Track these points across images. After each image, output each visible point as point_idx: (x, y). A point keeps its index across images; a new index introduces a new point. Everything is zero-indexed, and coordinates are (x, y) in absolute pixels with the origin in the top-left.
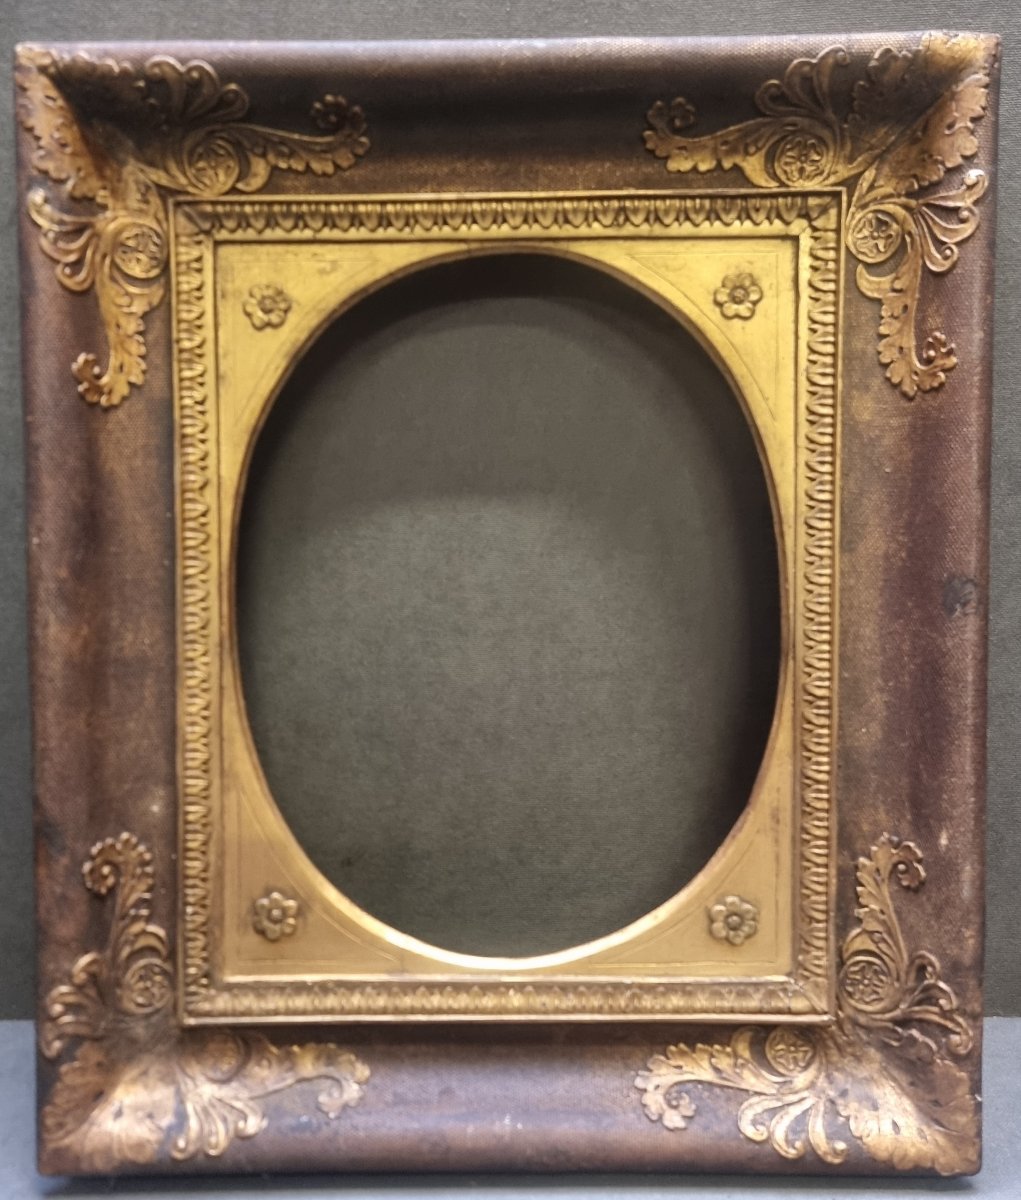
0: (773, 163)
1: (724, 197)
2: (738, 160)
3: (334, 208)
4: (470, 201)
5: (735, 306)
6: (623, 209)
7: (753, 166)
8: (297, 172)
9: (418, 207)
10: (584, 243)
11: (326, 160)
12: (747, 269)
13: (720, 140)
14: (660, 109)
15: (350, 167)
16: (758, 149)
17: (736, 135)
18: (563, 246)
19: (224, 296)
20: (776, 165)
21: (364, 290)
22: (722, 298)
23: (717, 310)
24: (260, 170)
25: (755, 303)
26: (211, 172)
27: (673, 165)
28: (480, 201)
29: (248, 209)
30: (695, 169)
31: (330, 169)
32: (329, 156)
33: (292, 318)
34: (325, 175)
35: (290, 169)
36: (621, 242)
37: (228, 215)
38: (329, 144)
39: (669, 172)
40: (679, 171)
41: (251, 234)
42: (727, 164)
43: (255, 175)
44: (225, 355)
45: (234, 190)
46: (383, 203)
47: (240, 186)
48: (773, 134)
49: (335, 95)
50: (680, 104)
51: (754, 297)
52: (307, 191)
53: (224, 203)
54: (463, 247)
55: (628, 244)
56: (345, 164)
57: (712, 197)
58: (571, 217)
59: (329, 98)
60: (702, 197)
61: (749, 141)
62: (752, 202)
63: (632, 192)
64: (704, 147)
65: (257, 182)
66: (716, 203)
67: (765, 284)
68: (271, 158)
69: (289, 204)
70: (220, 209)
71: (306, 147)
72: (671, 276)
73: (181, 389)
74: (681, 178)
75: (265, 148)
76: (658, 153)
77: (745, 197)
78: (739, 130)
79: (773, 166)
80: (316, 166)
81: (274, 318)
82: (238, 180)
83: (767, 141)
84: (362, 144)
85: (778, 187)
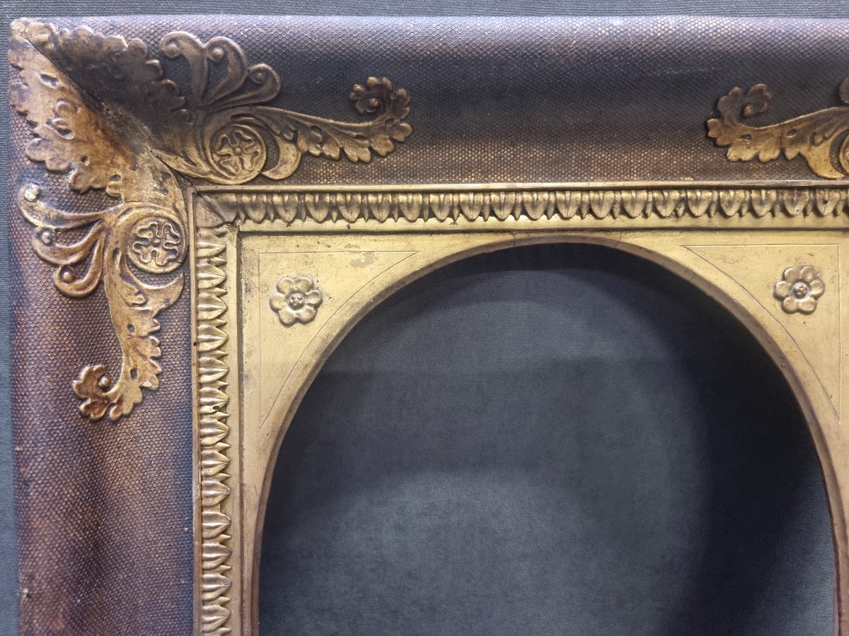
0: (839, 152)
1: (791, 189)
2: (803, 149)
3: (371, 198)
5: (797, 300)
6: (685, 201)
7: (819, 155)
8: (330, 158)
9: (463, 197)
10: (637, 233)
11: (363, 147)
12: (808, 261)
13: (787, 130)
14: (736, 95)
15: (388, 154)
16: (825, 139)
17: (805, 124)
18: (615, 236)
19: (248, 291)
20: (841, 156)
21: (401, 282)
22: (782, 292)
23: (778, 304)
24: (290, 155)
25: (816, 297)
26: (235, 159)
27: (732, 154)
28: (531, 191)
29: (277, 199)
30: (756, 158)
31: (366, 156)
32: (366, 142)
33: (323, 313)
34: (360, 161)
35: (322, 155)
36: (676, 233)
37: (254, 206)
38: (368, 128)
39: (729, 161)
40: (740, 160)
41: (279, 225)
42: (790, 154)
43: (285, 162)
44: (250, 353)
45: (260, 178)
46: (426, 193)
47: (267, 173)
48: (842, 125)
49: (379, 76)
50: (761, 90)
51: (815, 291)
52: (342, 178)
53: (249, 193)
54: (509, 237)
55: (684, 235)
56: (382, 150)
57: (778, 188)
58: (628, 208)
59: (372, 79)
60: (768, 188)
61: (817, 130)
62: (820, 195)
63: (688, 181)
64: (769, 135)
65: (286, 170)
66: (782, 194)
67: (826, 278)
68: (302, 143)
69: (322, 193)
70: (245, 199)
71: (340, 132)
72: (728, 268)
73: (200, 395)
74: (742, 167)
75: (295, 132)
76: (719, 141)
77: (813, 189)
78: (811, 119)
79: (837, 157)
80: (350, 152)
81: (303, 313)
82: (264, 169)
83: (836, 131)
84: (403, 130)
85: (843, 178)
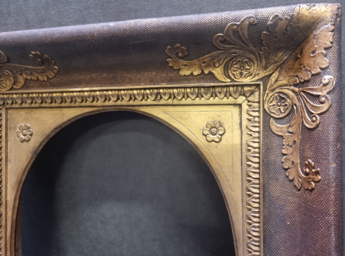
0: (228, 70)
1: (204, 87)
2: (211, 70)
3: (44, 95)
4: (95, 91)
5: (212, 136)
7: (218, 72)
8: (34, 80)
9: (75, 94)
10: (145, 107)
11: (44, 75)
12: (218, 119)
13: (202, 62)
14: (170, 49)
15: (53, 78)
16: (220, 65)
17: (209, 59)
18: (136, 108)
20: (229, 71)
21: (60, 126)
22: (206, 132)
23: (204, 137)
24: (21, 80)
25: (221, 135)
26: (5, 81)
27: (182, 73)
28: (100, 91)
29: (15, 96)
30: (192, 74)
31: (46, 79)
32: (45, 74)
33: (33, 139)
34: (44, 81)
35: (31, 79)
36: (161, 107)
37: (8, 99)
38: (43, 69)
39: (180, 76)
40: (185, 75)
41: (18, 105)
42: (206, 72)
43: (20, 82)
44: (10, 152)
45: (12, 89)
46: (62, 92)
47: (14, 87)
48: (226, 58)
49: (35, 51)
50: (178, 47)
51: (221, 132)
52: (38, 87)
53: (7, 94)
54: (96, 109)
55: (164, 107)
56: (51, 77)
57: (199, 88)
58: (137, 97)
59: (33, 52)
60: (194, 87)
61: (215, 61)
62: (217, 90)
63: (164, 85)
64: (195, 64)
65: (20, 85)
66: (200, 90)
67: (226, 126)
68: (25, 76)
69: (29, 93)
70: (5, 96)
71: (36, 71)
72: (183, 122)
74: (186, 78)
75: (21, 71)
76: (175, 68)
77: (214, 87)
78: (210, 57)
79: (228, 72)
80: (41, 78)
81: (27, 138)
82: (14, 84)
83: (224, 61)
84: (55, 69)
85: (231, 82)
